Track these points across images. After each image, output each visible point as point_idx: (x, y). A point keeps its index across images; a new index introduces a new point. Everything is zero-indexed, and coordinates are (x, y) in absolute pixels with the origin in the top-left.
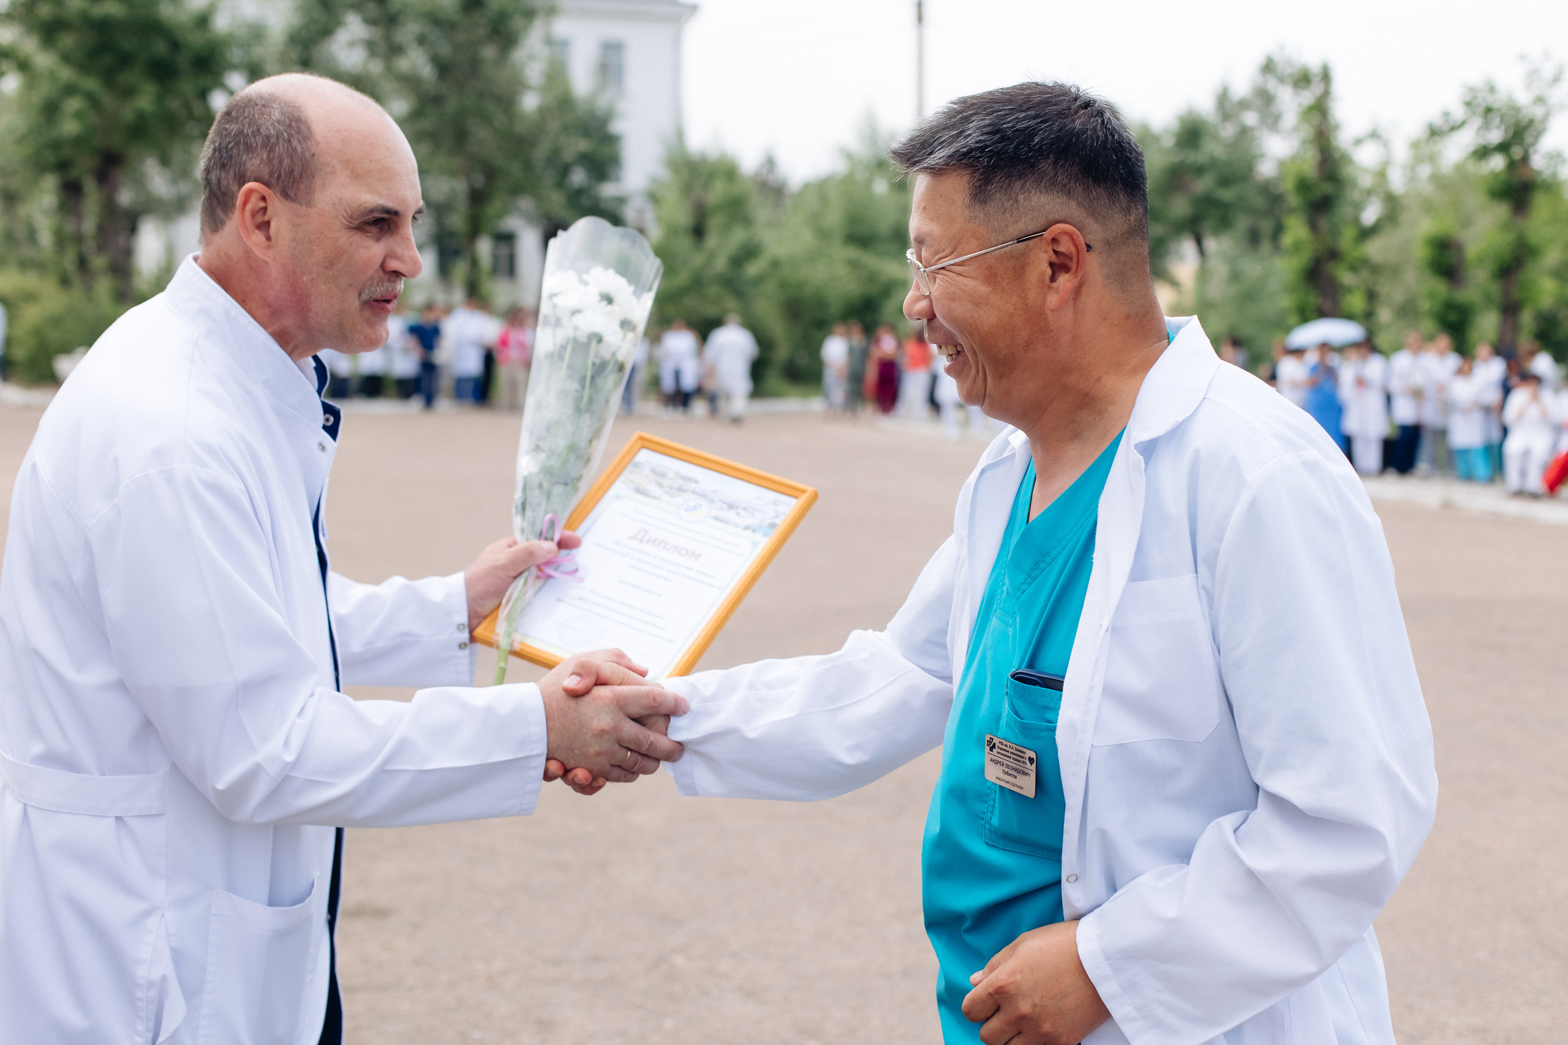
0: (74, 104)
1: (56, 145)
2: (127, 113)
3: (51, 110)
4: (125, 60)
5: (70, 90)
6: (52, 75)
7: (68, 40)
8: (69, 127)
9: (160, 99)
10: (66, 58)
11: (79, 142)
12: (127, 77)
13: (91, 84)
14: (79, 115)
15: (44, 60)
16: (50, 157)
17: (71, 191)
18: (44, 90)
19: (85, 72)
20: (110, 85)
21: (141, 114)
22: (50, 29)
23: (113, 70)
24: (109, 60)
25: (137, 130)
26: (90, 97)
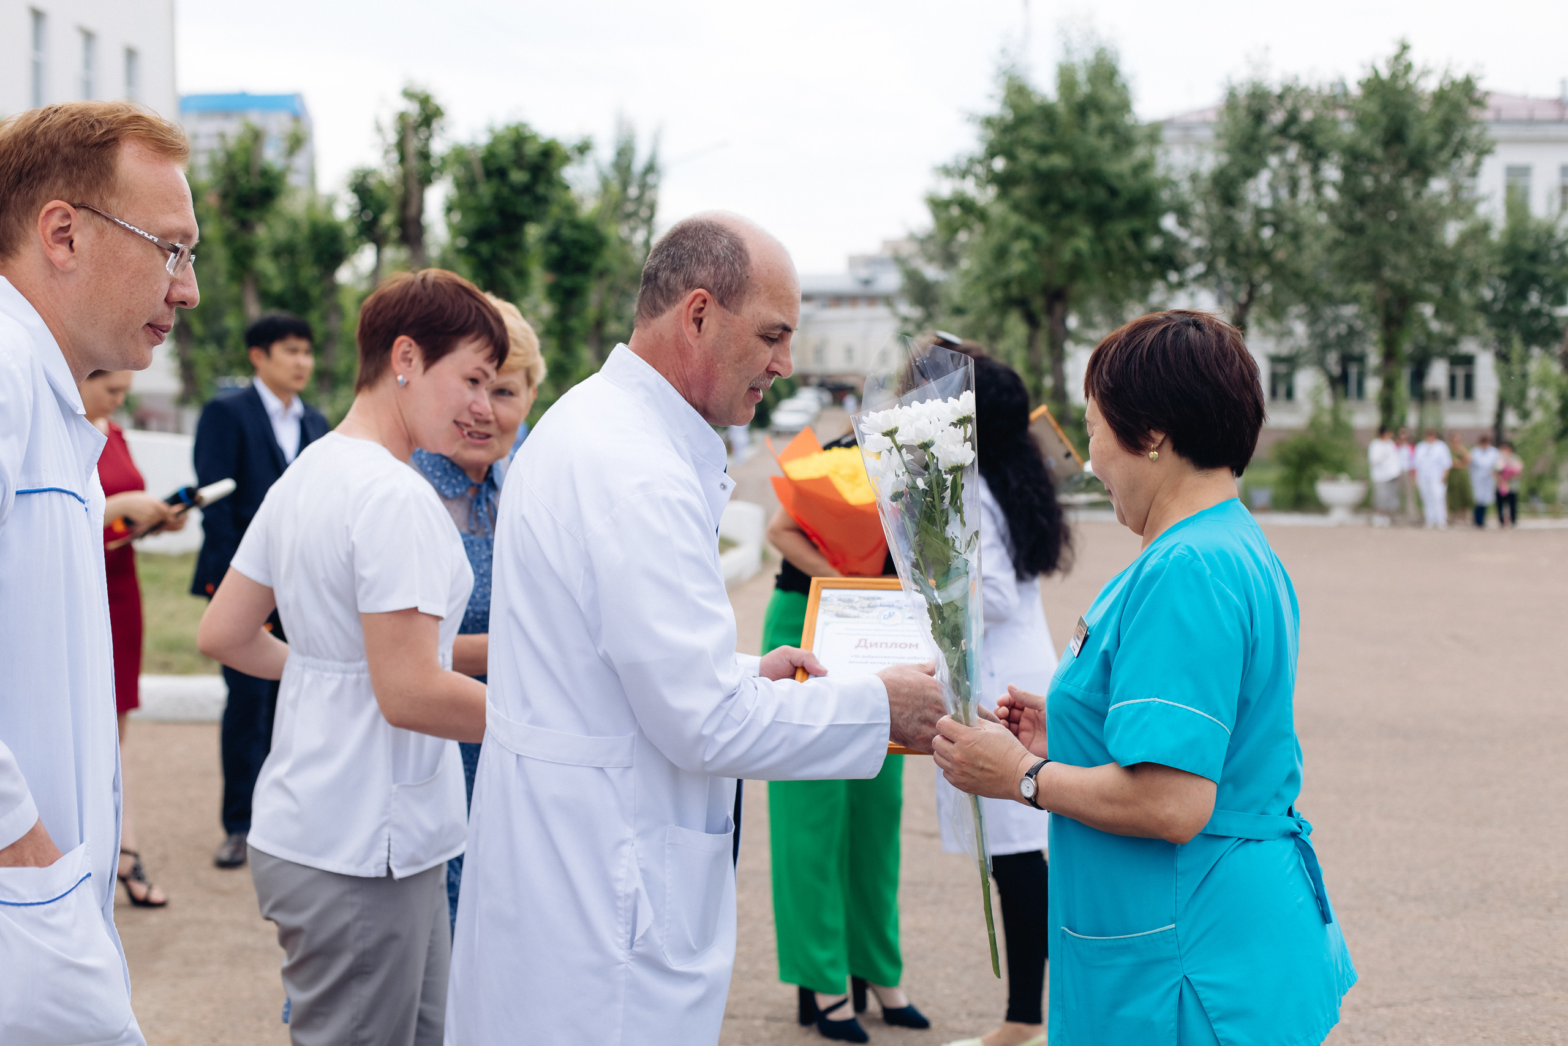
0: (1020, 246)
1: (1006, 284)
2: (1066, 253)
3: (1001, 254)
4: (1068, 207)
5: (1018, 234)
6: (1003, 224)
7: (1018, 192)
8: (1017, 267)
9: (1099, 238)
10: (1016, 207)
11: (1022, 279)
12: (1065, 222)
13: (1038, 229)
14: (1024, 255)
15: (998, 210)
16: (999, 294)
18: (997, 237)
19: (1031, 217)
20: (1053, 229)
21: (1077, 254)
22: (1004, 182)
23: (1057, 216)
24: (1053, 208)
25: (1076, 270)
26: (1035, 240)
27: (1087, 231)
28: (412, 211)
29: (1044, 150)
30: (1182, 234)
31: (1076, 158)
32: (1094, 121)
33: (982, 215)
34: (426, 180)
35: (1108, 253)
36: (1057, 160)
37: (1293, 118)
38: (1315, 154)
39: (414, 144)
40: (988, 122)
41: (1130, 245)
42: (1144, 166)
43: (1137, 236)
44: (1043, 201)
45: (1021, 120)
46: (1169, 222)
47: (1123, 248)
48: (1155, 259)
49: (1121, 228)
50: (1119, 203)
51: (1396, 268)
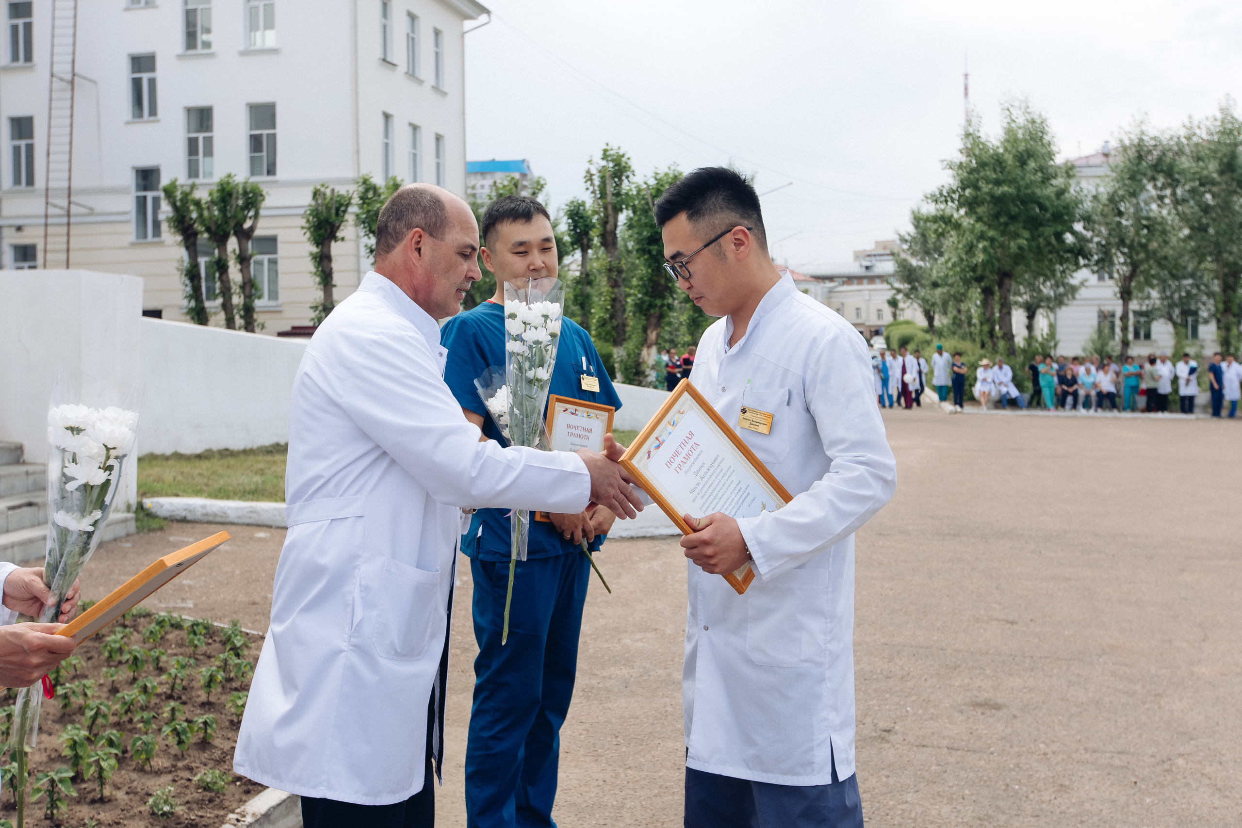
0: (982, 244)
1: (974, 269)
2: (1013, 246)
3: (970, 249)
4: (1013, 218)
5: (982, 237)
6: (972, 231)
7: (980, 210)
8: (980, 257)
9: (1033, 238)
10: (979, 219)
11: (984, 264)
12: (1012, 228)
13: (993, 233)
14: (985, 250)
15: (967, 222)
16: (970, 275)
17: (987, 292)
18: (969, 237)
19: (990, 226)
20: (1003, 233)
21: (1020, 248)
22: (971, 205)
23: (1006, 224)
24: (1003, 220)
25: (1019, 258)
26: (992, 240)
27: (1026, 234)
28: (609, 227)
29: (998, 183)
30: (1089, 234)
31: (1018, 189)
32: (1032, 164)
33: (957, 226)
34: (617, 210)
35: (1038, 247)
36: (1005, 188)
37: (1160, 160)
38: (1173, 183)
39: (610, 189)
40: (961, 166)
41: (1053, 240)
42: (1060, 193)
43: (1059, 236)
44: (997, 216)
45: (982, 165)
46: (1078, 227)
47: (1049, 243)
48: (1070, 250)
49: (1048, 231)
50: (1048, 215)
51: (1231, 253)
